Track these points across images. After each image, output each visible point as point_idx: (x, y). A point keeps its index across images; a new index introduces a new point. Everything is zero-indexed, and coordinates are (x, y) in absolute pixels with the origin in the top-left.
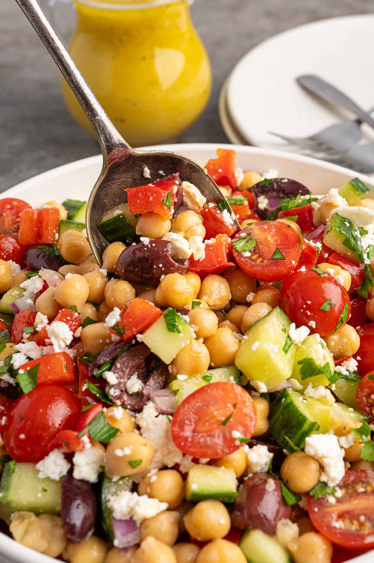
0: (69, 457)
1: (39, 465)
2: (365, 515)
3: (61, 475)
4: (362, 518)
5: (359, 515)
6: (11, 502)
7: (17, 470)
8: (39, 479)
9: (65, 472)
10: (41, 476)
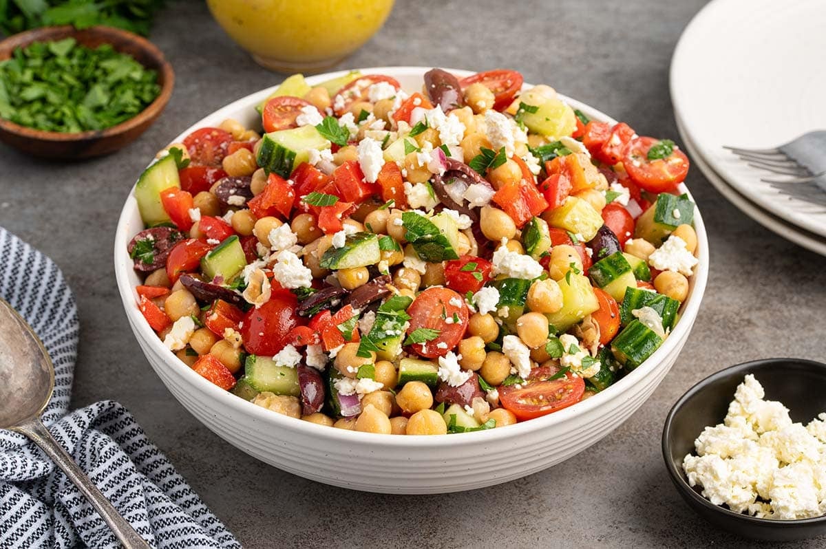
0: (302, 350)
1: (276, 357)
2: (543, 395)
3: (296, 363)
4: (541, 397)
5: (538, 395)
6: (255, 382)
7: (257, 361)
8: (277, 367)
9: (298, 361)
10: (278, 364)
